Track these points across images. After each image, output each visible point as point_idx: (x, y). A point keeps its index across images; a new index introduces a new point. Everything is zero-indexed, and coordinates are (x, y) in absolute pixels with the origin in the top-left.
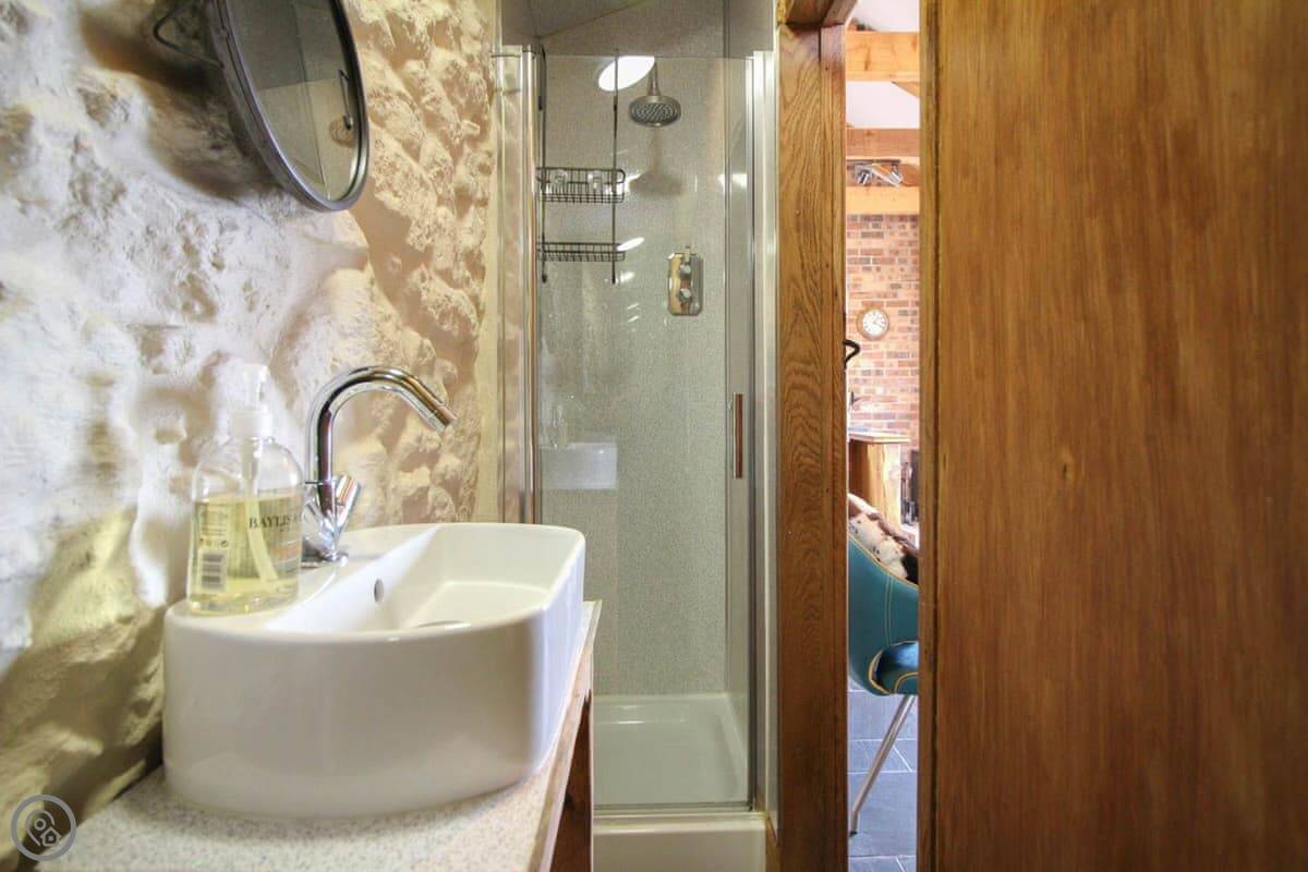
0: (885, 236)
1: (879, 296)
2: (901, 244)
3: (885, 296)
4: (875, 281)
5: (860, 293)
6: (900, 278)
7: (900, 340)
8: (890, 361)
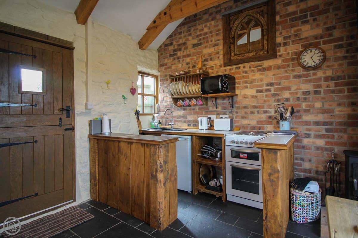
1: (316, 38)
3: (321, 38)
4: (312, 29)
5: (301, 39)
6: (334, 23)
7: (336, 67)
8: (326, 83)
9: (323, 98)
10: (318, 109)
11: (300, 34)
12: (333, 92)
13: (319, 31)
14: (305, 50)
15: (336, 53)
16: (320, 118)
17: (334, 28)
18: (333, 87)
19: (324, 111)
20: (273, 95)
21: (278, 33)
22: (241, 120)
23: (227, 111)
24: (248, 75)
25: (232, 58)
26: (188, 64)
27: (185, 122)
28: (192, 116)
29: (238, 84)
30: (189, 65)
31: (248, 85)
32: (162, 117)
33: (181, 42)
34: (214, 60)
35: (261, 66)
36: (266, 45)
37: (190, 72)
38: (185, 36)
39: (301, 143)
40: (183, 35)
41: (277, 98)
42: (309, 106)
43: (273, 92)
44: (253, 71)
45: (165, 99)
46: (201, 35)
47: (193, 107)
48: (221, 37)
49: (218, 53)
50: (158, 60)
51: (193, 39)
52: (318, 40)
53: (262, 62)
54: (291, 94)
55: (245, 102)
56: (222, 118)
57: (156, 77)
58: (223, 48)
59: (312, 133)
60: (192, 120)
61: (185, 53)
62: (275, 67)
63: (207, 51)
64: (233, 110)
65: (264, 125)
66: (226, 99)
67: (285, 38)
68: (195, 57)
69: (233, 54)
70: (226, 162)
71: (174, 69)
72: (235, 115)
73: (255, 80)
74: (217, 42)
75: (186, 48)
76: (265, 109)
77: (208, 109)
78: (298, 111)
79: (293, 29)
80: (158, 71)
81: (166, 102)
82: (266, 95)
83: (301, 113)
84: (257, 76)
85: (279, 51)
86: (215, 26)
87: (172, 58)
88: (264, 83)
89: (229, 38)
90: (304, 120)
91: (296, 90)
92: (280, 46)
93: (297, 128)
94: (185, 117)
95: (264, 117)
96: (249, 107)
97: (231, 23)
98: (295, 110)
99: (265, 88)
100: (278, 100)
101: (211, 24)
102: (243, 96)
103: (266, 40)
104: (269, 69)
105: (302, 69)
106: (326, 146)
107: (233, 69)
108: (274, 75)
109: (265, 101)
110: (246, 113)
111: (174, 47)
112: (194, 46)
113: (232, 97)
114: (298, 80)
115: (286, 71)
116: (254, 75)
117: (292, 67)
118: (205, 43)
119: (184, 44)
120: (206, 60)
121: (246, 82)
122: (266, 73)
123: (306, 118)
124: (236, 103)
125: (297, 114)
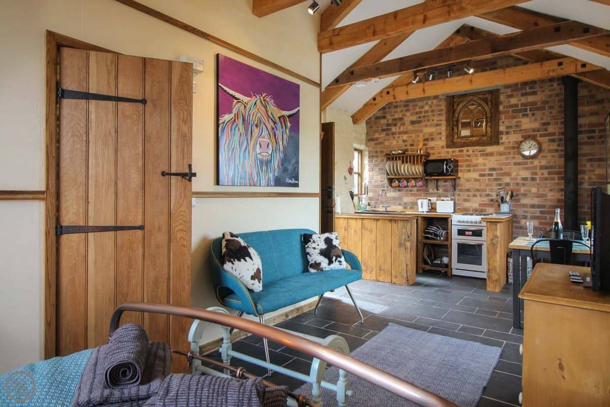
0: (538, 93)
1: (534, 131)
2: (550, 96)
3: (538, 131)
4: (531, 122)
5: (520, 130)
6: (549, 119)
7: (549, 158)
8: (541, 171)
9: (538, 184)
10: (534, 194)
11: (520, 125)
12: (546, 179)
13: (536, 125)
14: (524, 140)
15: (549, 146)
16: (536, 201)
17: (548, 124)
18: (546, 175)
19: (540, 196)
20: (495, 179)
21: (501, 122)
22: (463, 202)
23: (449, 194)
24: (471, 159)
25: (455, 141)
26: (404, 141)
27: (400, 204)
28: (410, 198)
29: (461, 167)
30: (406, 143)
31: (472, 169)
32: (370, 199)
33: (396, 116)
34: (435, 140)
35: (484, 151)
36: (489, 132)
37: (407, 150)
38: (402, 111)
39: (519, 223)
40: (399, 109)
41: (499, 182)
42: (526, 190)
43: (495, 177)
44: (476, 155)
45: (375, 177)
46: (421, 112)
47: (410, 188)
48: (444, 118)
49: (440, 134)
50: (366, 134)
51: (411, 115)
52: (535, 133)
53: (485, 147)
54: (511, 179)
55: (467, 186)
56: (443, 200)
57: (360, 152)
58: (446, 130)
59: (529, 215)
60: (408, 203)
61: (402, 129)
62: (497, 153)
63: (428, 130)
64: (455, 193)
65: (487, 208)
66: (448, 181)
67: (507, 127)
68: (414, 135)
69: (456, 137)
70: (452, 240)
71: (387, 146)
72: (457, 197)
73: (478, 164)
74: (440, 122)
75: (403, 124)
76: (487, 193)
77: (428, 191)
78: (517, 195)
79: (515, 120)
80: (366, 145)
81: (376, 182)
82: (489, 180)
83: (520, 196)
84: (481, 160)
85: (502, 139)
86: (437, 106)
87: (384, 133)
88: (487, 167)
89: (453, 120)
90: (522, 203)
91: (515, 176)
92: (502, 134)
93: (515, 210)
94: (400, 199)
95: (486, 200)
96: (472, 190)
97: (455, 105)
98: (514, 194)
99: (487, 172)
100: (500, 185)
101: (432, 103)
102: (466, 179)
103: (490, 127)
104: (491, 154)
105: (521, 157)
106: (540, 226)
107: (455, 151)
108: (496, 160)
109: (487, 185)
110: (468, 196)
111: (388, 121)
112: (413, 123)
113: (455, 179)
114: (518, 167)
115: (508, 158)
116: (477, 159)
117: (513, 155)
118: (426, 121)
119: (401, 119)
120: (427, 140)
121: (469, 166)
122: (489, 158)
123: (524, 201)
124: (458, 186)
125: (516, 198)
